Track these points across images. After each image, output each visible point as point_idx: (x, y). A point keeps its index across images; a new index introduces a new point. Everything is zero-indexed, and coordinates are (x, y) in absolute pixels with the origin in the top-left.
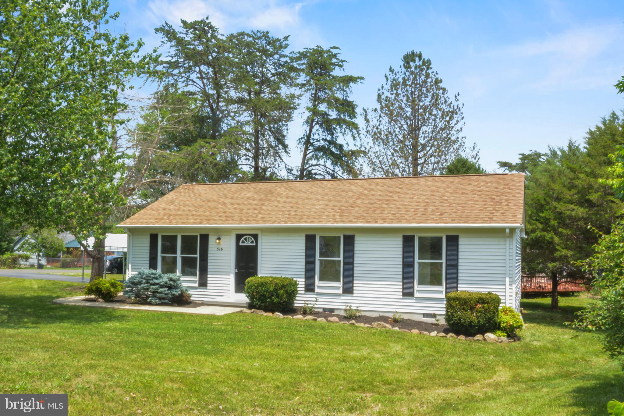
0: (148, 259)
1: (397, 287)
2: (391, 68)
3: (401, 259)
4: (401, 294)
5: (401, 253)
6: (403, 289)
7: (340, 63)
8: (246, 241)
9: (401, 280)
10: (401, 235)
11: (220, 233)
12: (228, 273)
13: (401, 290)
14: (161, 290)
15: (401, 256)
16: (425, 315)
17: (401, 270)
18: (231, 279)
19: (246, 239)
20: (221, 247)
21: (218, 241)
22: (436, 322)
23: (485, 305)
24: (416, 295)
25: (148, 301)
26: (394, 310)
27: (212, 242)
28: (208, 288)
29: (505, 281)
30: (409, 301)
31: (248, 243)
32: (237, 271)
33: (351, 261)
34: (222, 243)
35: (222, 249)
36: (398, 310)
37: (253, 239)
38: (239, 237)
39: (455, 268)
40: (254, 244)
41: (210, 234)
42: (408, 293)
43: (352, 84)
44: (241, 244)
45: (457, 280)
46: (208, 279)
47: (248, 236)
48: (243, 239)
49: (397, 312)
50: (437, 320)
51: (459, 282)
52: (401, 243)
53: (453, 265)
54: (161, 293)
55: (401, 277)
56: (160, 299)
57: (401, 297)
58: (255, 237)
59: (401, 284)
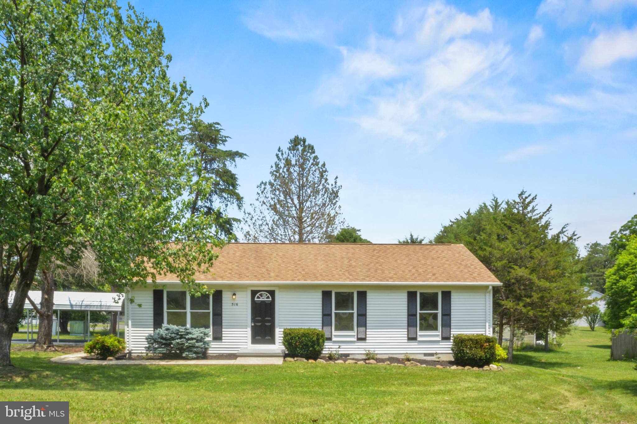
0: (152, 315)
1: (403, 333)
2: (279, 148)
3: (406, 311)
4: (406, 338)
5: (406, 305)
6: (408, 335)
7: (224, 138)
8: (262, 296)
9: (406, 327)
10: (406, 291)
11: (234, 289)
12: (246, 327)
13: (406, 336)
14: (197, 344)
15: (406, 308)
16: (426, 355)
17: (406, 319)
18: (248, 332)
19: (261, 295)
20: (236, 302)
21: (234, 297)
22: (437, 360)
23: (491, 344)
24: (419, 339)
25: (184, 355)
26: (405, 352)
27: (226, 297)
28: (223, 341)
29: (485, 326)
30: (414, 344)
31: (264, 299)
32: (253, 325)
33: (364, 313)
34: (237, 299)
35: (237, 305)
36: (408, 352)
37: (269, 295)
38: (254, 293)
39: (448, 317)
40: (270, 299)
41: (223, 290)
42: (412, 338)
43: (237, 159)
44: (256, 299)
45: (450, 326)
46: (223, 333)
47: (263, 293)
48: (258, 295)
49: (407, 353)
50: (439, 358)
51: (452, 327)
52: (406, 297)
53: (447, 314)
54: (197, 347)
55: (406, 325)
56: (196, 353)
57: (406, 341)
58: (272, 293)
59: (406, 330)
